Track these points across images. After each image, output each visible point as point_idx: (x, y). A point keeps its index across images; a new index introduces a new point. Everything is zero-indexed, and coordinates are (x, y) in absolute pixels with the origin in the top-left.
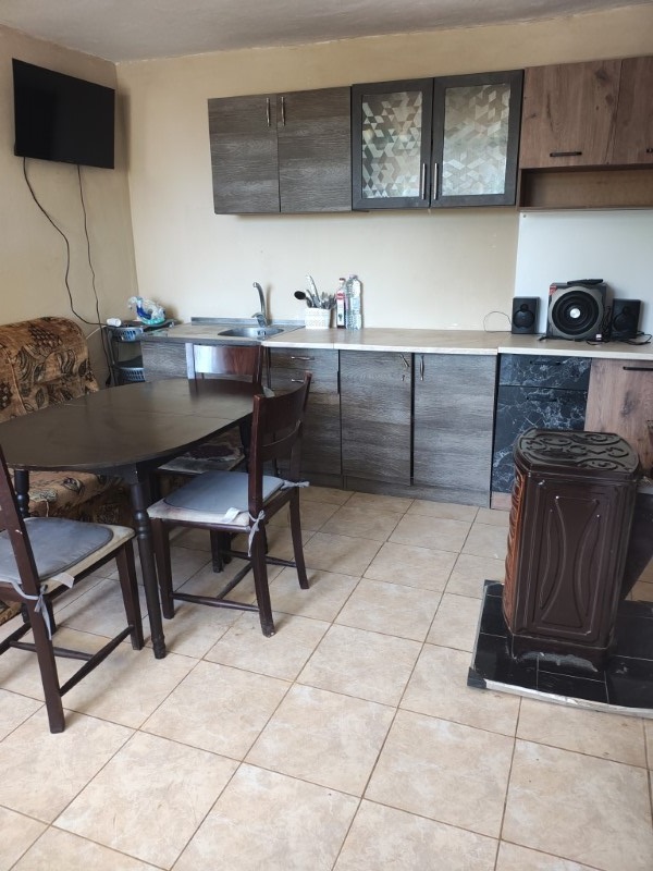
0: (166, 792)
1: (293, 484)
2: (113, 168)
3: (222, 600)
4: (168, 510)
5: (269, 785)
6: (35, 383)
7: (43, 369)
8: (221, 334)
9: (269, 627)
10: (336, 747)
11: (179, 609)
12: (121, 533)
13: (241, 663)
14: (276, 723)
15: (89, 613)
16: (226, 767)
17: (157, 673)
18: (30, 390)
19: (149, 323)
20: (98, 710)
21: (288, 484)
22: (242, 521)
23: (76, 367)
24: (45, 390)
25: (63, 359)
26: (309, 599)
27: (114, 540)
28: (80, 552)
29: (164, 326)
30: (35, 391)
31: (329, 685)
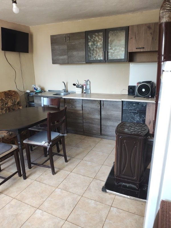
0: (17, 215)
1: (62, 135)
2: (28, 53)
3: (43, 165)
4: (28, 141)
5: (43, 215)
6: (5, 107)
7: (7, 103)
8: (53, 95)
9: (54, 173)
10: (63, 206)
11: (33, 167)
12: (15, 147)
13: (45, 182)
14: (49, 199)
15: (11, 167)
16: (33, 209)
17: (23, 183)
18: (3, 109)
19: (37, 91)
20: (6, 192)
21: (61, 135)
22: (46, 145)
23: (16, 103)
24: (7, 109)
25: (13, 101)
26: (67, 165)
27: (12, 149)
28: (2, 152)
29: (41, 92)
30: (5, 109)
31: (66, 189)
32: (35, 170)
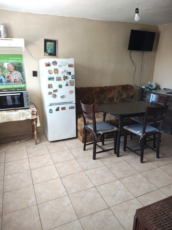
1: (159, 131)
2: (152, 51)
3: (135, 152)
5: (120, 186)
6: (120, 98)
7: (123, 95)
8: (166, 93)
9: (142, 161)
11: (127, 151)
12: (115, 129)
13: (132, 165)
14: (130, 177)
16: (115, 179)
17: (115, 159)
18: (118, 99)
19: (152, 88)
20: (102, 160)
21: (157, 130)
22: (140, 134)
23: (130, 96)
24: (122, 100)
25: (127, 94)
26: (157, 161)
27: (113, 129)
28: (106, 129)
29: (155, 89)
30: (119, 100)
31: (147, 177)
32: (127, 153)
